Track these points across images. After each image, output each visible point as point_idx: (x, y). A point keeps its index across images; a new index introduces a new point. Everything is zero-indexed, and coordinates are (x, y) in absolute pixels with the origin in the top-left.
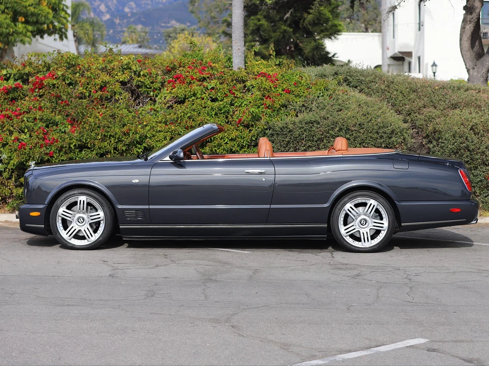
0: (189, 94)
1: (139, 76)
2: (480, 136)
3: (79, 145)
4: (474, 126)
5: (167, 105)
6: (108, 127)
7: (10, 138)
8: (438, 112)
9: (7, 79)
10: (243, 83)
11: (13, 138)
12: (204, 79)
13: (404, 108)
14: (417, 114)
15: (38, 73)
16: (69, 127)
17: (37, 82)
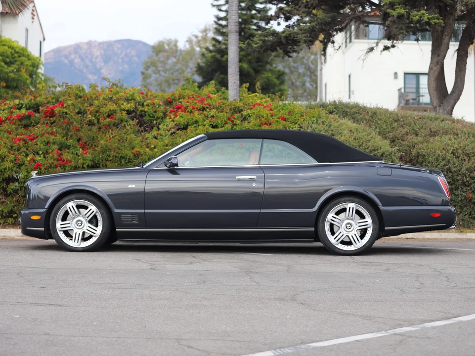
0: (192, 121)
1: (143, 105)
2: (460, 159)
3: (91, 165)
4: (454, 150)
5: (170, 132)
6: (119, 149)
7: (25, 159)
8: (420, 139)
9: (20, 109)
10: (240, 112)
11: (29, 159)
12: (204, 109)
13: (388, 135)
14: (400, 141)
15: (48, 103)
16: (81, 150)
17: (48, 111)
